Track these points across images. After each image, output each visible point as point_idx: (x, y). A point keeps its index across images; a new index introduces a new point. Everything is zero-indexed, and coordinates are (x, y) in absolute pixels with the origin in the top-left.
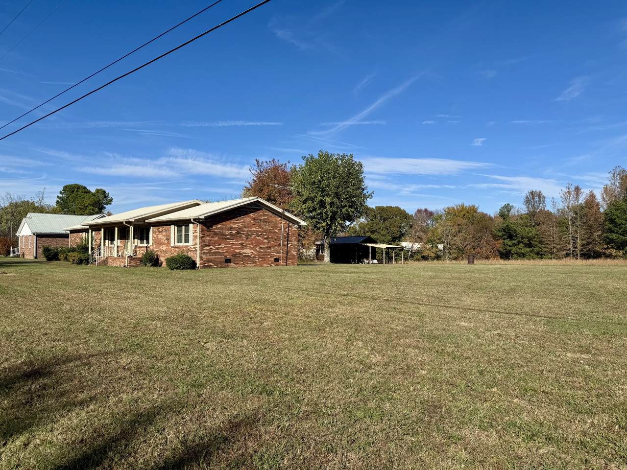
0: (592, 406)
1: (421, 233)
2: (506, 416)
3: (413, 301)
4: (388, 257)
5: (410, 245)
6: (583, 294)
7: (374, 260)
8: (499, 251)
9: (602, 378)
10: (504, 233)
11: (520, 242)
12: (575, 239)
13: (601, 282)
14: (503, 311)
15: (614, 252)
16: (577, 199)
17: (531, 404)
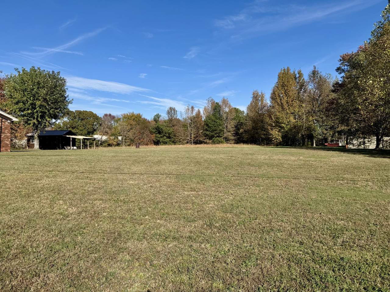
0: (195, 217)
1: (107, 129)
2: (152, 231)
3: (100, 171)
4: (85, 144)
5: (100, 137)
6: (193, 162)
7: (74, 147)
8: (153, 141)
9: (200, 203)
10: (156, 130)
11: (164, 136)
12: (191, 134)
13: (202, 155)
14: (154, 173)
15: (208, 141)
16: (192, 113)
17: (166, 221)
